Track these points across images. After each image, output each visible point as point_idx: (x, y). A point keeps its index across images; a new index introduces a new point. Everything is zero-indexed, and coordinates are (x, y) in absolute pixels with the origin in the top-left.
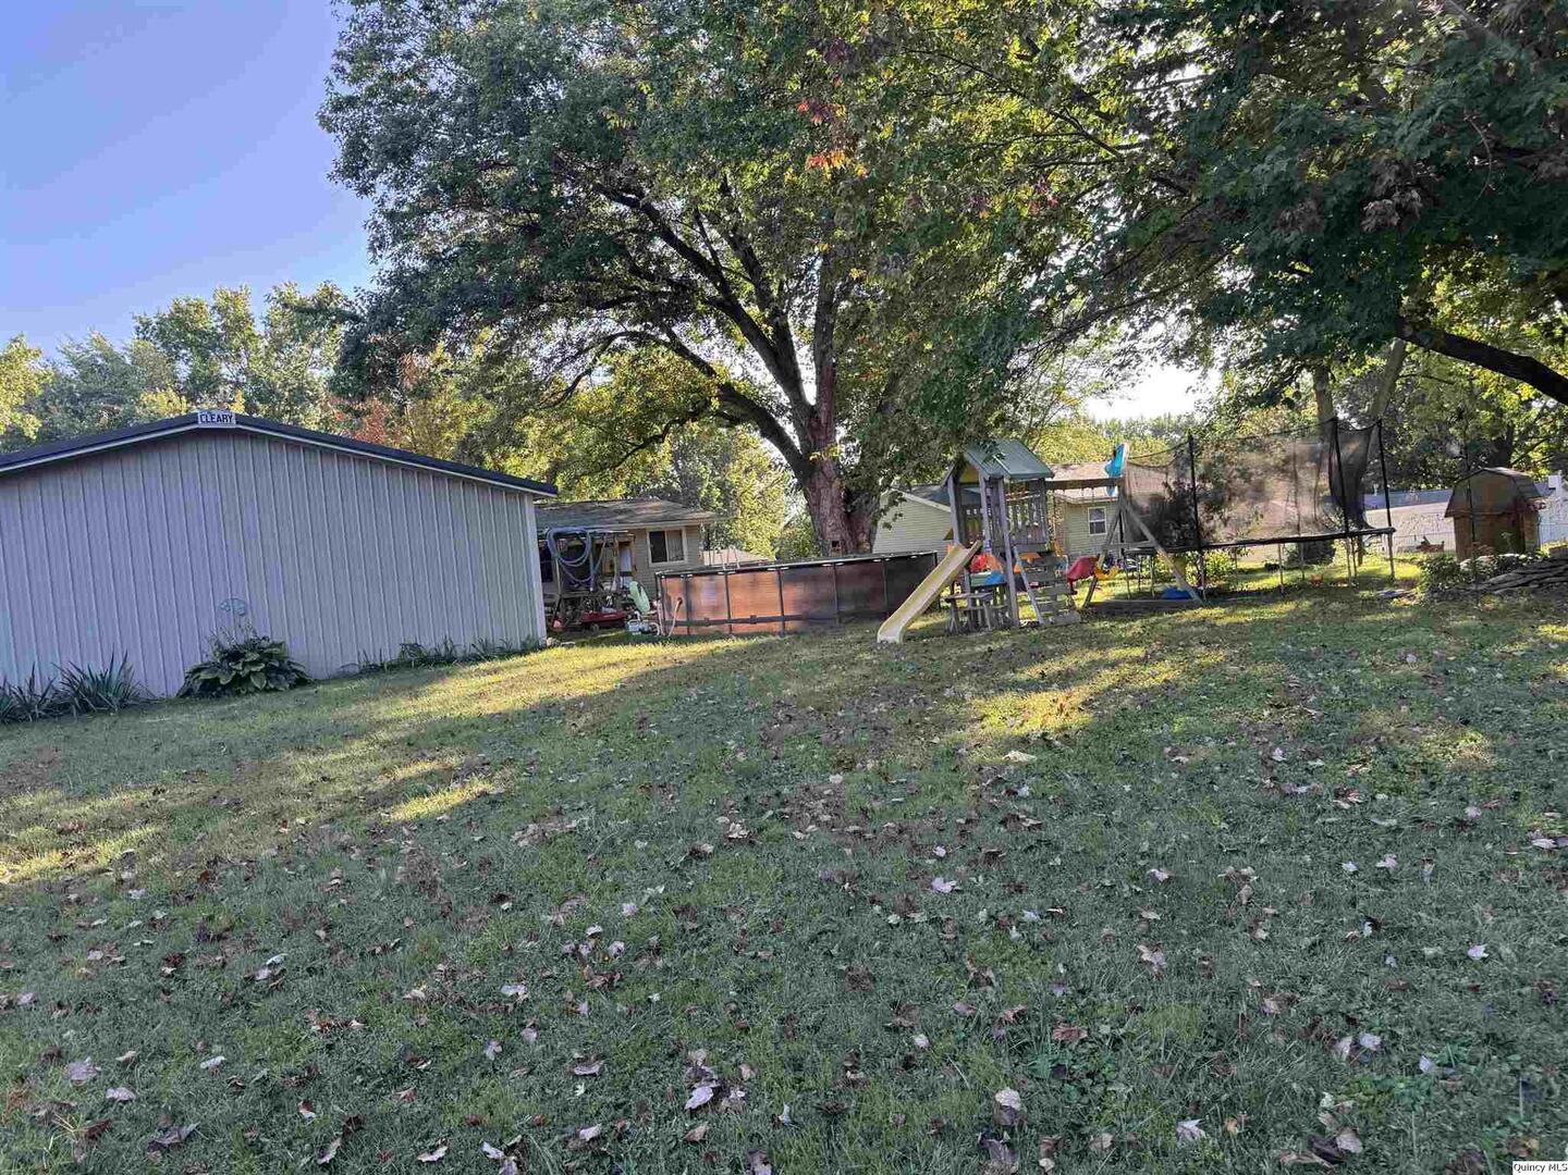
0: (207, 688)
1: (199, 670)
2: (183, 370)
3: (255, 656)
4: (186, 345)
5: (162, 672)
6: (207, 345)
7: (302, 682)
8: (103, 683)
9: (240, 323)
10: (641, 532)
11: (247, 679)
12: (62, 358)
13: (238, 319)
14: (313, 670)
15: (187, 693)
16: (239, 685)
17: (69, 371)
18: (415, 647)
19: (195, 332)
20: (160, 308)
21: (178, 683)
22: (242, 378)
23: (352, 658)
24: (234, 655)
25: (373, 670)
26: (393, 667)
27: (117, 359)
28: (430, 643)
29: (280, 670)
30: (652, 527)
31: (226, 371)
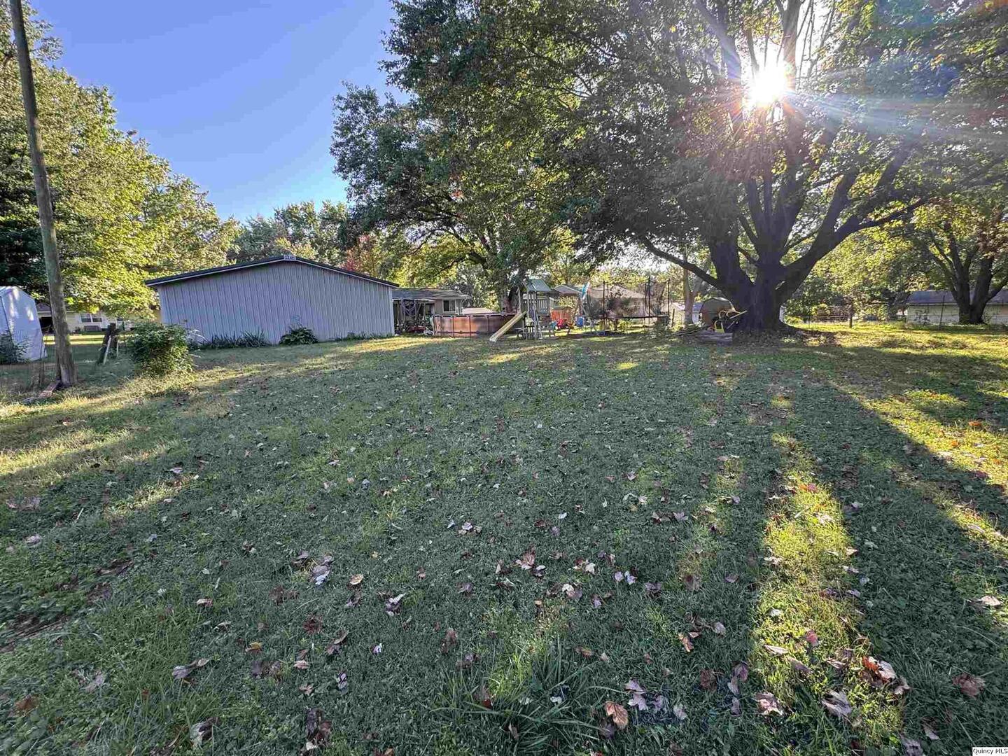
0: (286, 342)
1: (284, 336)
2: (291, 231)
3: (301, 333)
4: (292, 222)
5: (273, 336)
6: (299, 223)
7: (316, 342)
8: (256, 338)
9: (311, 214)
10: (441, 300)
11: (298, 340)
12: (247, 224)
13: (310, 213)
14: (321, 338)
15: (281, 343)
16: (296, 342)
17: (250, 229)
18: (353, 334)
19: (296, 217)
20: (283, 206)
21: (279, 340)
22: (312, 235)
23: (333, 337)
24: (295, 333)
25: (338, 340)
26: (345, 340)
27: (268, 226)
28: (357, 334)
29: (309, 338)
30: (446, 299)
31: (306, 232)
